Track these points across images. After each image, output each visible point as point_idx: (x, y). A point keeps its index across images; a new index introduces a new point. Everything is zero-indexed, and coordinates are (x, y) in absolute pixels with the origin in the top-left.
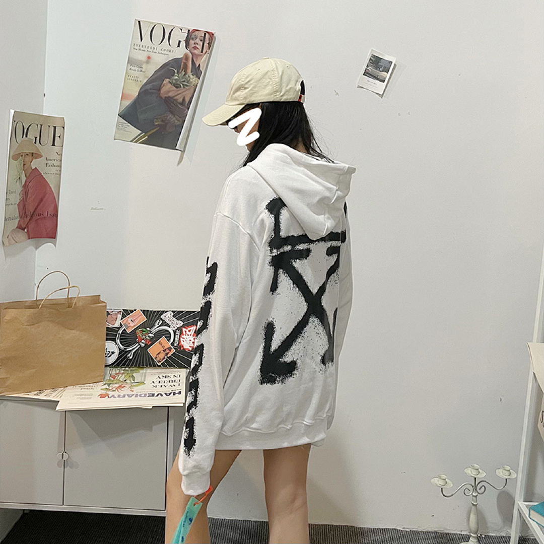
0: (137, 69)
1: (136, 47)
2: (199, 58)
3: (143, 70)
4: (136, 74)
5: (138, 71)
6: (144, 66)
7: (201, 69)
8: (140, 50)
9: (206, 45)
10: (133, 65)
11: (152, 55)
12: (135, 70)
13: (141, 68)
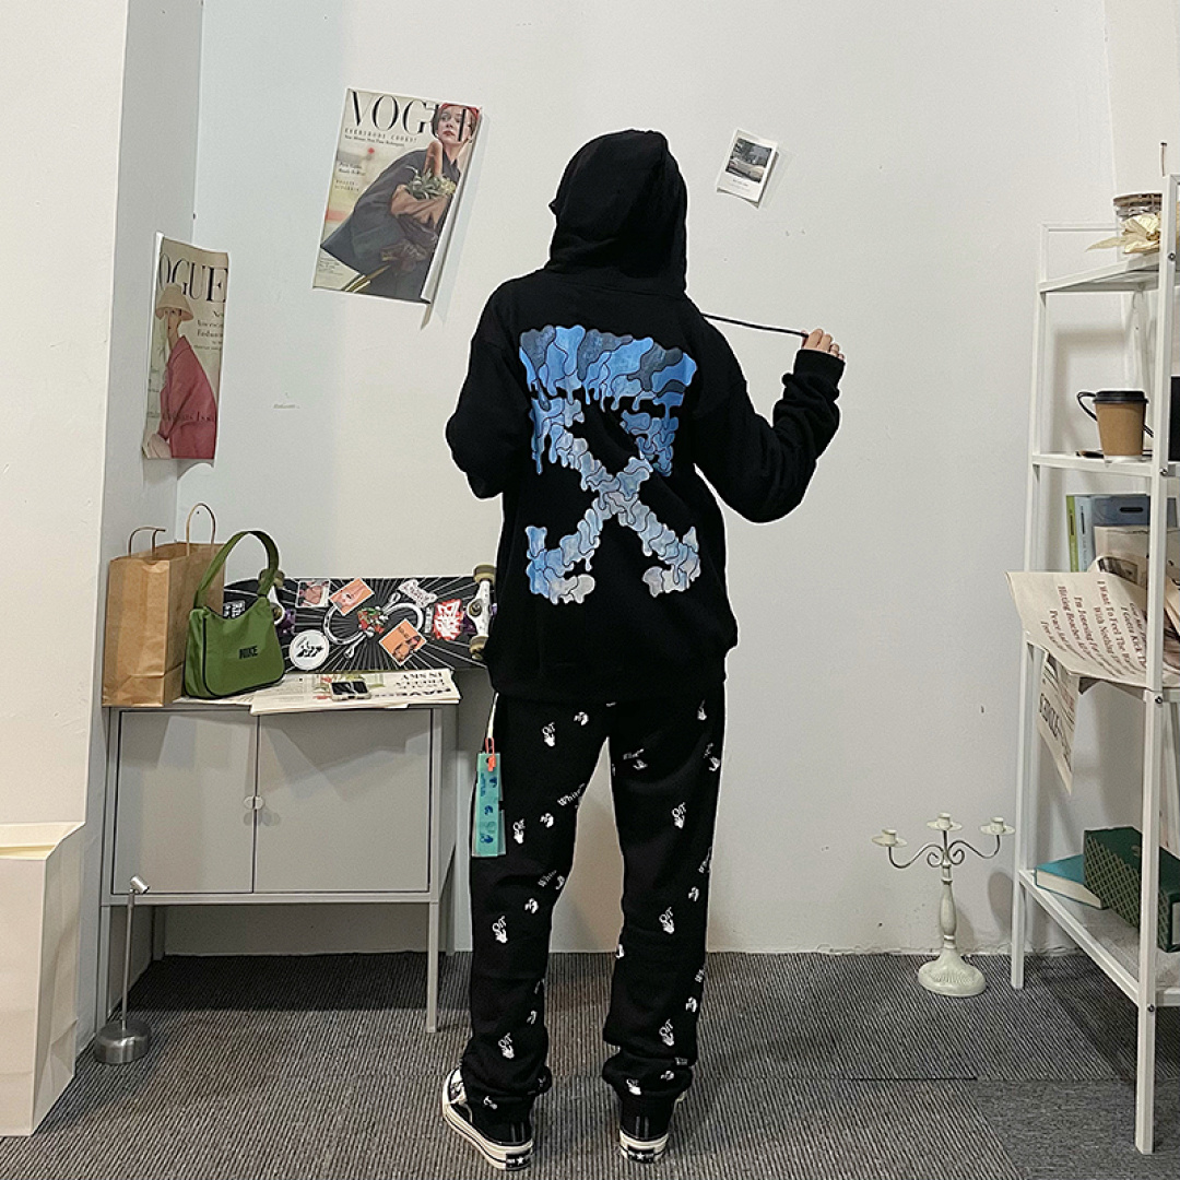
0: (351, 169)
1: (349, 134)
2: (455, 149)
3: (362, 171)
4: (351, 177)
5: (353, 172)
6: (363, 164)
7: (458, 167)
8: (356, 138)
9: (466, 127)
10: (345, 163)
11: (376, 146)
12: (348, 172)
13: (358, 167)
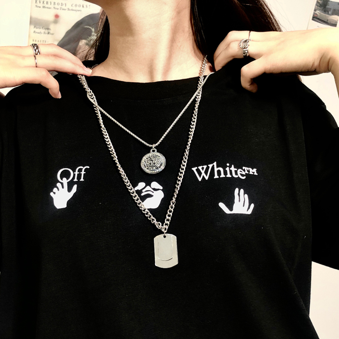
0: (42, 31)
1: (38, 4)
3: (51, 32)
4: (43, 37)
5: (44, 33)
6: (52, 27)
8: (44, 7)
10: (37, 27)
11: (60, 13)
12: (40, 33)
13: (48, 29)
